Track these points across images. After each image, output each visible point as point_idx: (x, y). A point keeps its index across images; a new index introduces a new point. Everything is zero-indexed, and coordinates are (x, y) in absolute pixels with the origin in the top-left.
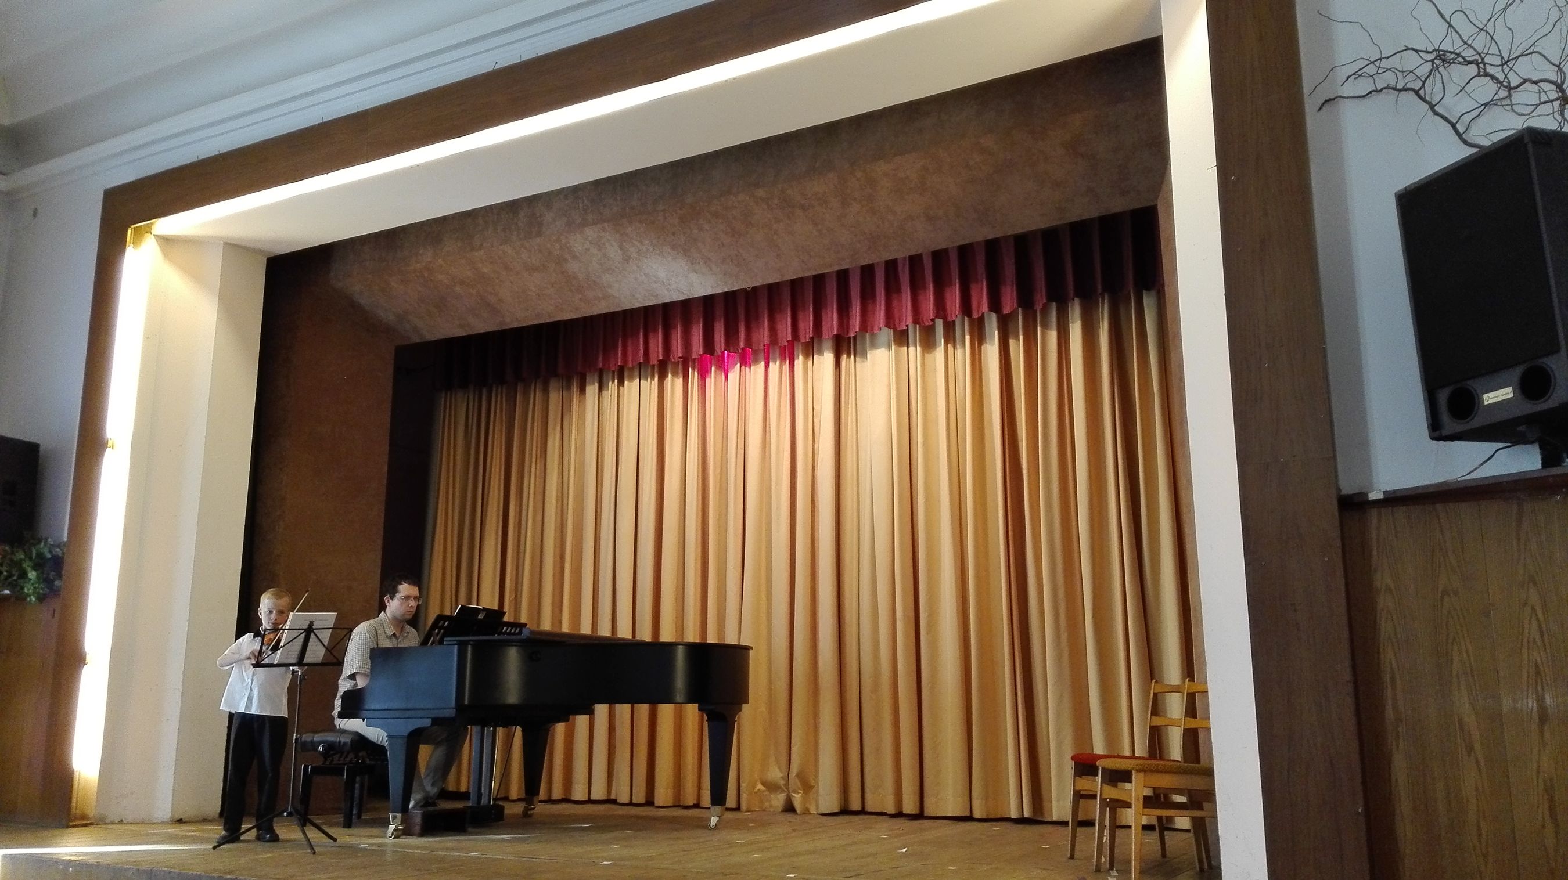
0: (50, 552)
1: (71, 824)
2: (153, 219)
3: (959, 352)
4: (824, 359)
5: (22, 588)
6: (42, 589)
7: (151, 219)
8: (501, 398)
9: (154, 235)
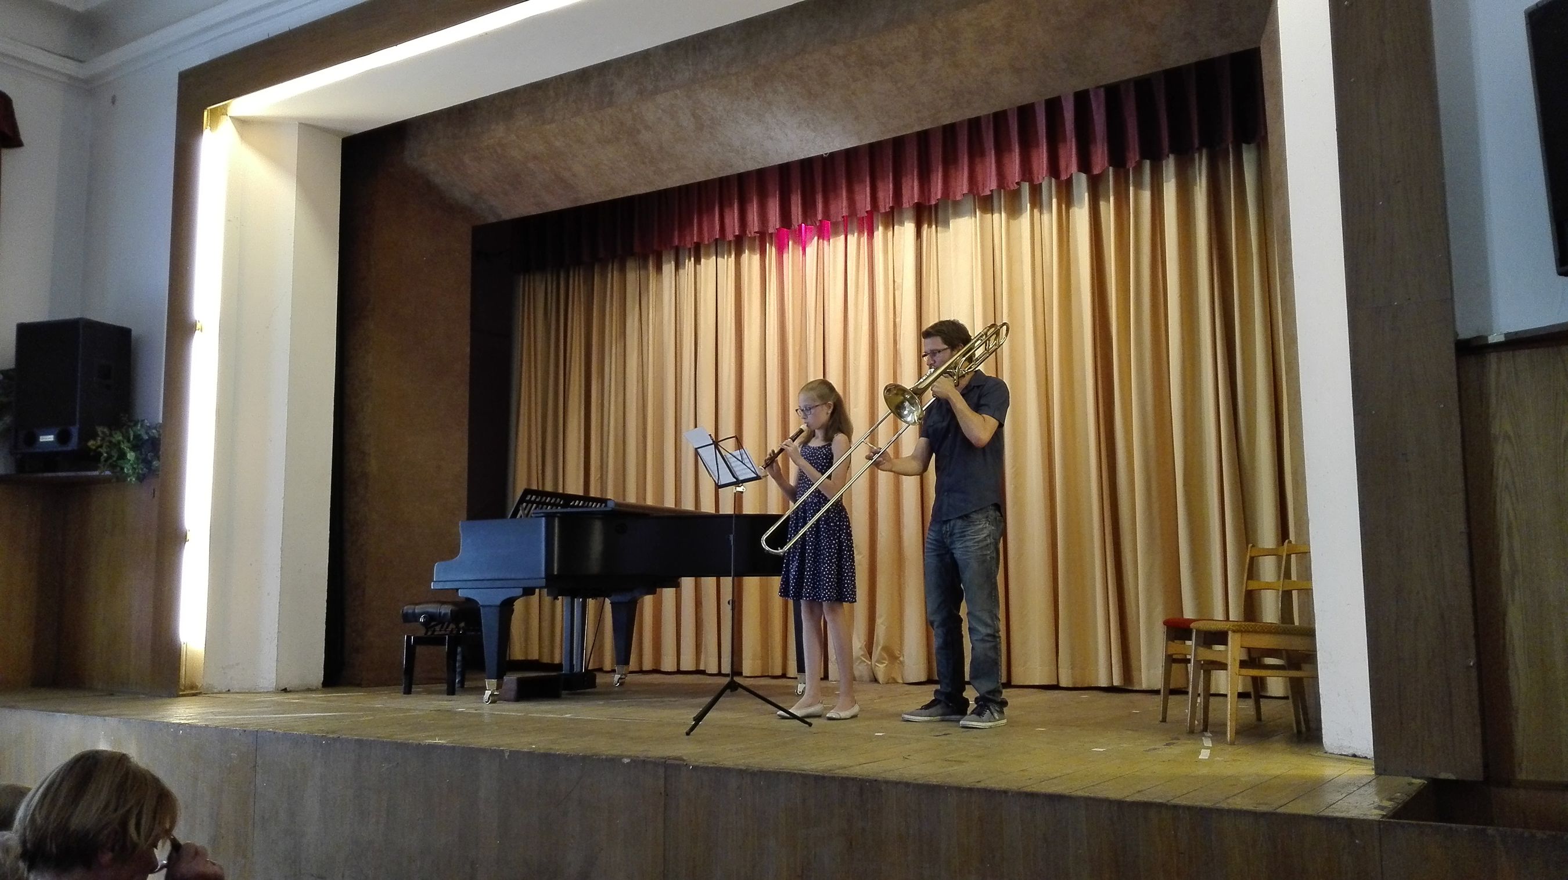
0: (147, 433)
1: (181, 693)
2: (228, 100)
3: (1046, 217)
4: (904, 230)
5: (122, 469)
6: (142, 469)
7: (226, 101)
8: (579, 281)
9: (230, 117)
